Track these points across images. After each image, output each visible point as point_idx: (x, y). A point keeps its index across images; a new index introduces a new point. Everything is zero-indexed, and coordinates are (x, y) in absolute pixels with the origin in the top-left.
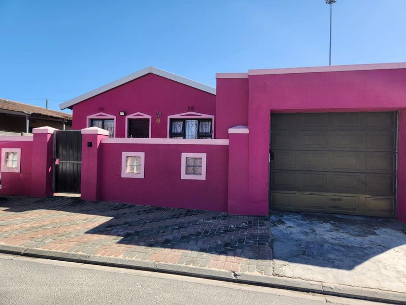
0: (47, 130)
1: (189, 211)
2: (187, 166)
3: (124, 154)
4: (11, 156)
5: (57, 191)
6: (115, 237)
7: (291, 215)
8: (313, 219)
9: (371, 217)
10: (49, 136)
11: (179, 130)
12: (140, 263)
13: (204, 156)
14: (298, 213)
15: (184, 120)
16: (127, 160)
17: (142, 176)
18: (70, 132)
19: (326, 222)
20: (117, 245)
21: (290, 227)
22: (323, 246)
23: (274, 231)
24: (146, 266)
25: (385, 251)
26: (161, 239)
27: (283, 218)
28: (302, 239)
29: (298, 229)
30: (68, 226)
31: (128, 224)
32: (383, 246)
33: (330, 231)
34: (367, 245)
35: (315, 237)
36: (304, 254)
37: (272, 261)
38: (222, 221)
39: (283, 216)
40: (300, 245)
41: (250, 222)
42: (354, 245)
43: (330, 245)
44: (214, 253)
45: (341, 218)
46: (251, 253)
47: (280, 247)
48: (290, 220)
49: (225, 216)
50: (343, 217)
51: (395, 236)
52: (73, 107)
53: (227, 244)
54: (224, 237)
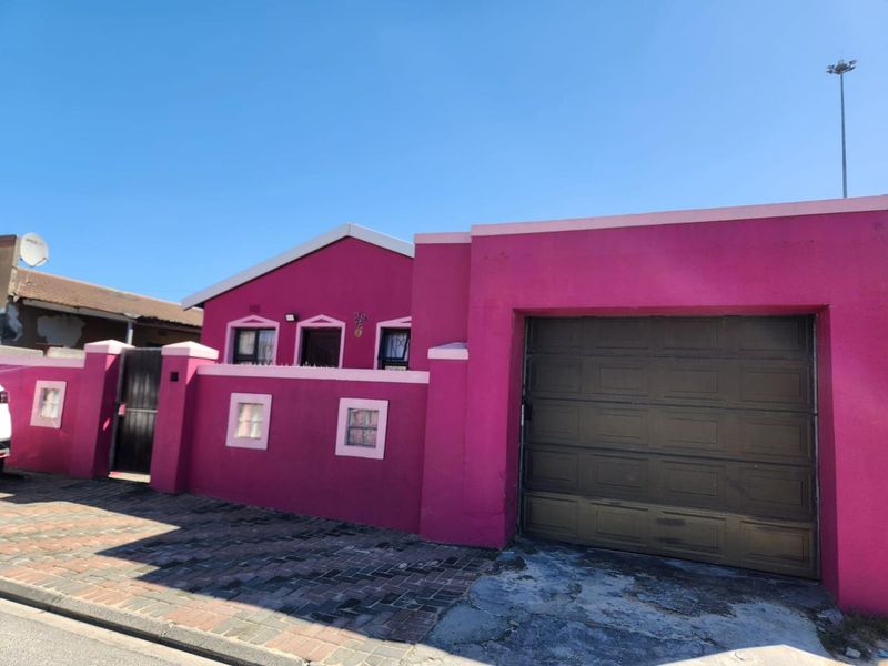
0: (107, 347)
1: (344, 526)
2: (350, 429)
3: (236, 398)
4: (50, 397)
5: (117, 468)
6: (145, 565)
7: (557, 552)
8: (602, 564)
9: (756, 573)
10: (110, 361)
11: (399, 352)
12: (141, 621)
13: (382, 406)
14: (581, 548)
15: (408, 332)
16: (240, 411)
17: (263, 445)
19: (627, 574)
20: (130, 582)
21: (528, 577)
22: (565, 625)
23: (482, 585)
24: (147, 630)
25: (709, 654)
26: (226, 578)
27: (534, 556)
28: (529, 606)
29: (543, 584)
30: (80, 537)
31: (195, 542)
32: (713, 642)
33: (616, 595)
34: (674, 636)
35: (564, 605)
36: (500, 640)
37: (412, 647)
38: (390, 554)
39: (535, 552)
40: (509, 619)
41: (451, 560)
42: (640, 631)
43: (581, 626)
44: (307, 617)
45: (675, 569)
46: (385, 626)
47: (458, 620)
48: (544, 562)
49: (411, 543)
50: (684, 568)
51: (778, 622)
52: (206, 305)
53: (352, 602)
54: (362, 586)
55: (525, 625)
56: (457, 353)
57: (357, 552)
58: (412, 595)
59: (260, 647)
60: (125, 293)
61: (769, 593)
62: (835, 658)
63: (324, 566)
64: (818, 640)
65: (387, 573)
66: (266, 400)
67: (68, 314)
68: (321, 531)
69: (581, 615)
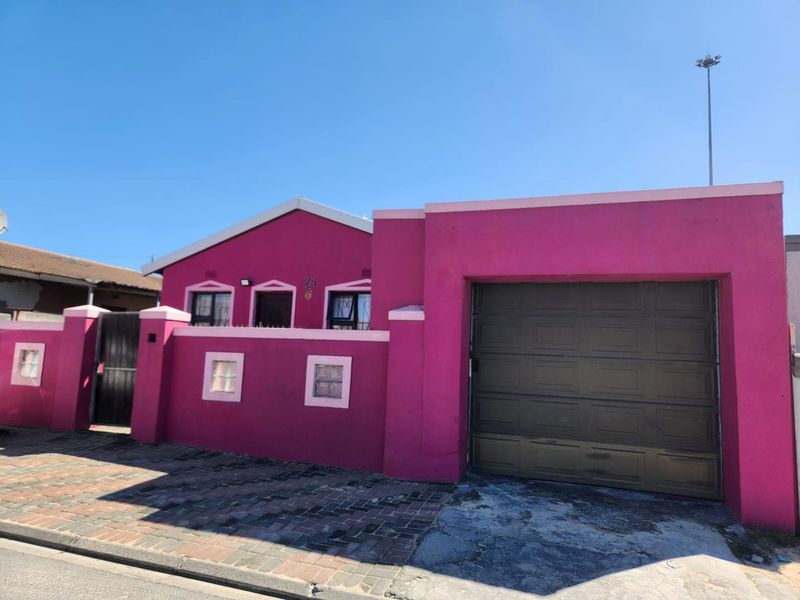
0: (86, 311)
1: (314, 468)
2: (317, 382)
3: (210, 356)
4: (29, 357)
5: (97, 422)
6: (145, 508)
7: (504, 484)
8: (543, 493)
9: (670, 496)
10: (89, 324)
11: (346, 313)
12: (156, 556)
13: (346, 362)
14: (522, 480)
15: (355, 295)
16: (214, 368)
17: (237, 398)
18: (125, 315)
19: (566, 501)
20: (139, 523)
21: (485, 507)
22: (524, 545)
23: (447, 514)
24: (164, 564)
25: (646, 564)
26: (223, 517)
27: (485, 488)
28: (491, 531)
29: (498, 512)
30: (78, 485)
31: (185, 486)
32: (648, 555)
33: (560, 519)
34: (615, 551)
35: (520, 529)
36: (473, 559)
37: (400, 569)
38: (361, 490)
39: (486, 485)
40: (477, 542)
41: (416, 494)
42: (588, 548)
43: (538, 545)
44: (303, 547)
45: (605, 495)
46: (372, 552)
47: (433, 544)
48: (495, 493)
49: (376, 481)
50: (610, 494)
51: (695, 536)
52: (165, 271)
53: (338, 533)
54: (343, 519)
55: (491, 547)
56: (414, 315)
57: (332, 490)
58: (389, 525)
59: (269, 574)
60: (77, 259)
61: (685, 512)
62: (745, 564)
63: (307, 503)
64: (729, 550)
65: (362, 507)
66: (239, 358)
67: (27, 280)
68: (294, 473)
69: (535, 536)
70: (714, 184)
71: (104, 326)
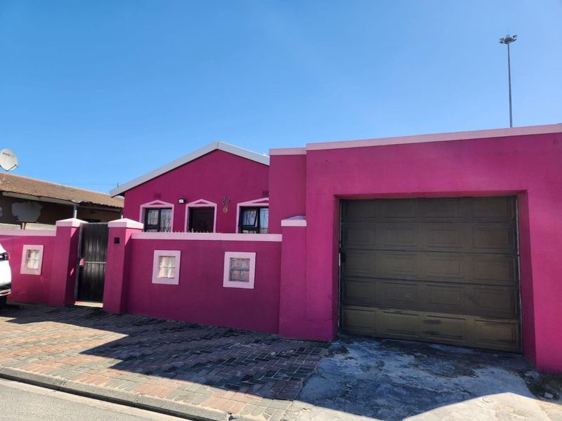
0: (71, 222)
1: (231, 331)
2: (232, 270)
3: (157, 253)
4: (33, 255)
5: (80, 299)
6: (113, 359)
7: (365, 342)
8: (393, 348)
9: (485, 350)
10: (73, 231)
11: (252, 221)
12: (120, 394)
13: (252, 256)
14: (378, 339)
15: (258, 209)
16: (160, 261)
17: (176, 282)
18: (99, 225)
19: (409, 354)
20: (107, 370)
21: (351, 358)
22: (379, 386)
23: (325, 363)
24: (125, 399)
25: (468, 399)
26: (166, 366)
27: (351, 345)
28: (355, 375)
29: (361, 362)
30: (67, 343)
31: (141, 344)
32: (468, 392)
33: (405, 367)
34: (445, 390)
35: (376, 374)
36: (343, 396)
37: (291, 403)
38: (264, 346)
39: (352, 343)
40: (345, 383)
41: (302, 349)
42: (426, 388)
43: (389, 386)
44: (222, 387)
45: (437, 350)
46: (271, 391)
47: (315, 385)
48: (358, 348)
49: (274, 340)
50: (441, 349)
51: (502, 379)
52: (126, 194)
53: (247, 377)
54: (251, 367)
55: (355, 387)
56: (300, 222)
57: (242, 347)
58: (283, 371)
59: (199, 406)
60: (66, 186)
61: (494, 362)
62: (540, 399)
63: (225, 356)
64: (527, 389)
65: (264, 358)
66: (177, 254)
67: (32, 201)
68: (217, 334)
69: (387, 380)
70: (513, 126)
71: (84, 232)
